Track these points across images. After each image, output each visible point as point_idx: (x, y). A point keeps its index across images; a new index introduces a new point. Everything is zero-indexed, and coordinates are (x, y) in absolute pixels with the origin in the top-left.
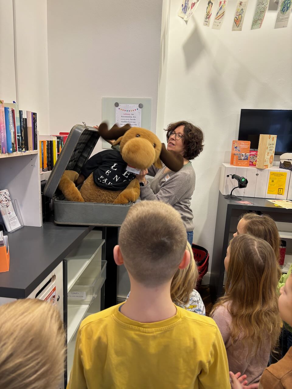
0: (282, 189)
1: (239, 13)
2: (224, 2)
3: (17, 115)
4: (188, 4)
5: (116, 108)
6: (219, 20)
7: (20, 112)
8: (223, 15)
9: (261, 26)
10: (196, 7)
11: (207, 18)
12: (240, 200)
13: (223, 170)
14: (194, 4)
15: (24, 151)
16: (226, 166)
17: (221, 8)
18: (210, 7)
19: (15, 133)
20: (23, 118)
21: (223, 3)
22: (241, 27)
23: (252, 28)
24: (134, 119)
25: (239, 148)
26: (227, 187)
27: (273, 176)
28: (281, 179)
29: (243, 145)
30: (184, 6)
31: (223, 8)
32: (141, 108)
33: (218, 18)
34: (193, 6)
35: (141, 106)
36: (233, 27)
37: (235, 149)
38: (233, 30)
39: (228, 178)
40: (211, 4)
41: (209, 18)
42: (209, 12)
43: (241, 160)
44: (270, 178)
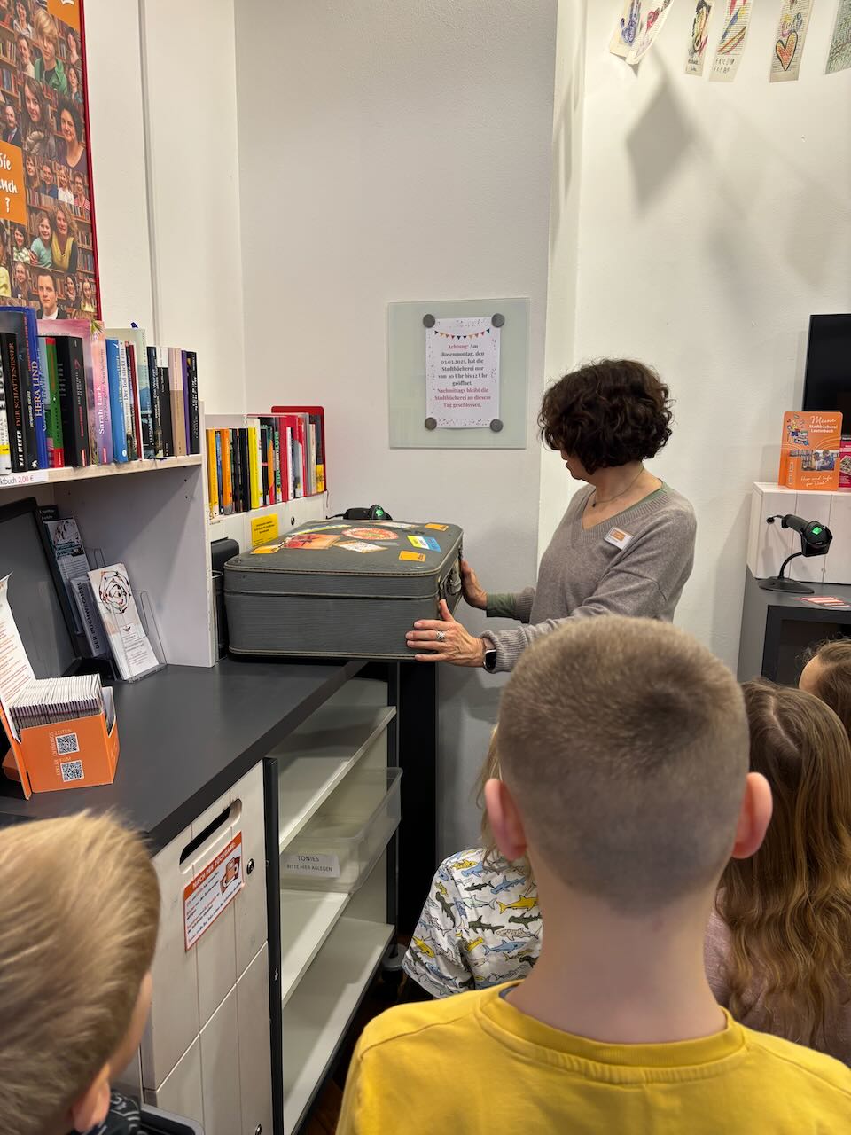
1: (789, 29)
3: (141, 360)
4: (639, 15)
5: (427, 329)
6: (731, 52)
7: (151, 352)
8: (742, 38)
10: (663, 22)
11: (696, 51)
12: (811, 593)
13: (757, 500)
14: (654, 15)
15: (162, 457)
16: (765, 491)
17: (735, 18)
18: (704, 18)
19: (134, 408)
20: (159, 366)
22: (797, 67)
23: (829, 70)
24: (479, 361)
25: (804, 434)
26: (767, 554)
29: (818, 426)
30: (627, 22)
31: (741, 17)
33: (727, 48)
34: (654, 20)
35: (498, 321)
36: (773, 71)
37: (792, 438)
38: (774, 79)
39: (771, 525)
40: (704, 8)
41: (700, 50)
43: (812, 469)
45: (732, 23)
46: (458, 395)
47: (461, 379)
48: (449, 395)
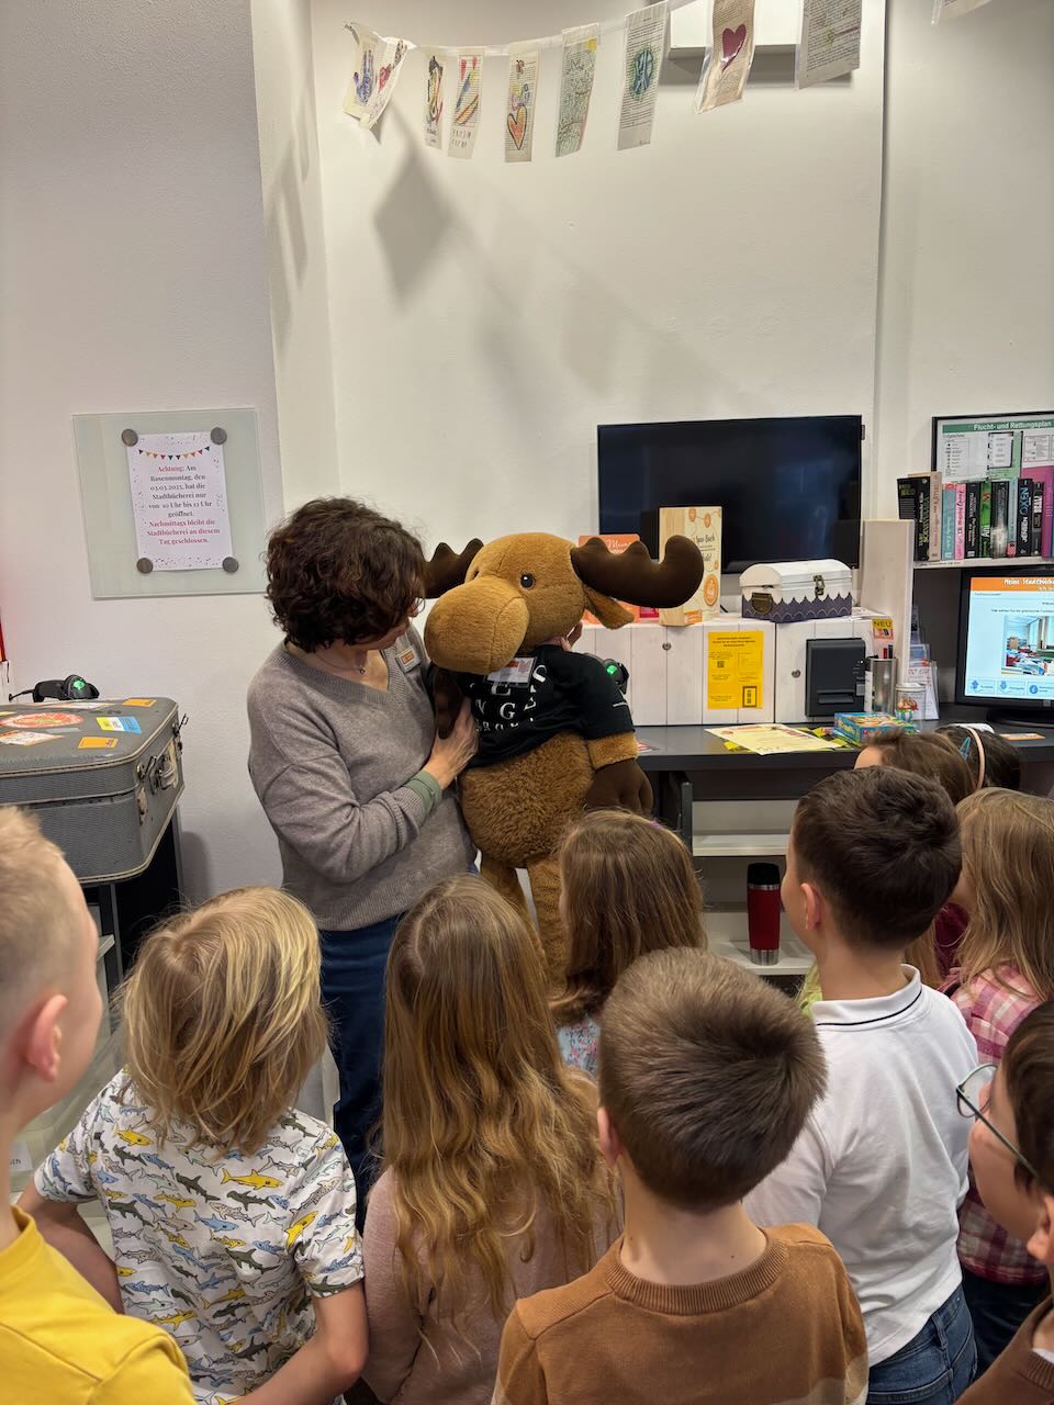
0: (755, 687)
1: (518, 102)
2: (474, 64)
4: (372, 70)
5: (128, 448)
6: (467, 124)
8: (476, 108)
9: (580, 141)
10: (395, 81)
11: (433, 119)
14: (387, 72)
17: (467, 84)
18: (438, 81)
21: (470, 65)
22: (529, 147)
23: (559, 153)
24: (199, 486)
27: (720, 648)
28: (747, 656)
30: (361, 77)
31: (473, 84)
32: (219, 444)
33: (463, 119)
34: (386, 78)
35: (219, 436)
36: (507, 149)
38: (509, 159)
40: (437, 69)
41: (437, 118)
42: (435, 100)
44: (712, 656)
45: (465, 88)
46: (177, 528)
47: (178, 510)
48: (165, 529)
